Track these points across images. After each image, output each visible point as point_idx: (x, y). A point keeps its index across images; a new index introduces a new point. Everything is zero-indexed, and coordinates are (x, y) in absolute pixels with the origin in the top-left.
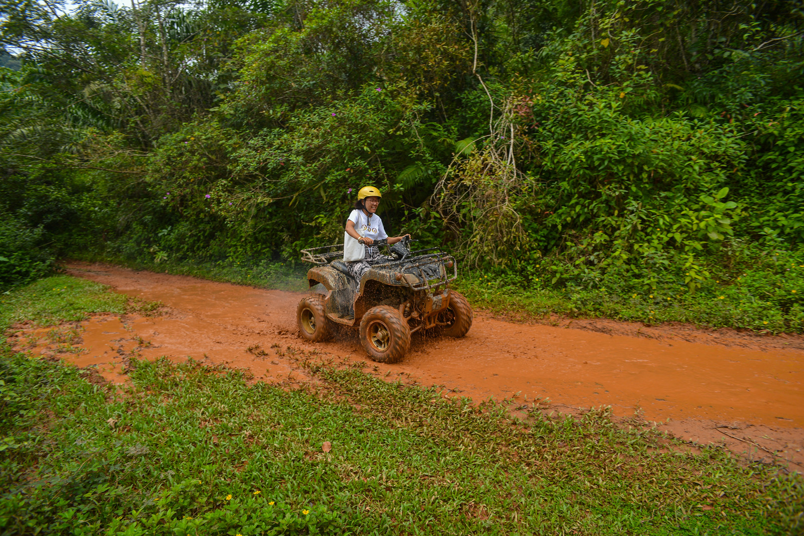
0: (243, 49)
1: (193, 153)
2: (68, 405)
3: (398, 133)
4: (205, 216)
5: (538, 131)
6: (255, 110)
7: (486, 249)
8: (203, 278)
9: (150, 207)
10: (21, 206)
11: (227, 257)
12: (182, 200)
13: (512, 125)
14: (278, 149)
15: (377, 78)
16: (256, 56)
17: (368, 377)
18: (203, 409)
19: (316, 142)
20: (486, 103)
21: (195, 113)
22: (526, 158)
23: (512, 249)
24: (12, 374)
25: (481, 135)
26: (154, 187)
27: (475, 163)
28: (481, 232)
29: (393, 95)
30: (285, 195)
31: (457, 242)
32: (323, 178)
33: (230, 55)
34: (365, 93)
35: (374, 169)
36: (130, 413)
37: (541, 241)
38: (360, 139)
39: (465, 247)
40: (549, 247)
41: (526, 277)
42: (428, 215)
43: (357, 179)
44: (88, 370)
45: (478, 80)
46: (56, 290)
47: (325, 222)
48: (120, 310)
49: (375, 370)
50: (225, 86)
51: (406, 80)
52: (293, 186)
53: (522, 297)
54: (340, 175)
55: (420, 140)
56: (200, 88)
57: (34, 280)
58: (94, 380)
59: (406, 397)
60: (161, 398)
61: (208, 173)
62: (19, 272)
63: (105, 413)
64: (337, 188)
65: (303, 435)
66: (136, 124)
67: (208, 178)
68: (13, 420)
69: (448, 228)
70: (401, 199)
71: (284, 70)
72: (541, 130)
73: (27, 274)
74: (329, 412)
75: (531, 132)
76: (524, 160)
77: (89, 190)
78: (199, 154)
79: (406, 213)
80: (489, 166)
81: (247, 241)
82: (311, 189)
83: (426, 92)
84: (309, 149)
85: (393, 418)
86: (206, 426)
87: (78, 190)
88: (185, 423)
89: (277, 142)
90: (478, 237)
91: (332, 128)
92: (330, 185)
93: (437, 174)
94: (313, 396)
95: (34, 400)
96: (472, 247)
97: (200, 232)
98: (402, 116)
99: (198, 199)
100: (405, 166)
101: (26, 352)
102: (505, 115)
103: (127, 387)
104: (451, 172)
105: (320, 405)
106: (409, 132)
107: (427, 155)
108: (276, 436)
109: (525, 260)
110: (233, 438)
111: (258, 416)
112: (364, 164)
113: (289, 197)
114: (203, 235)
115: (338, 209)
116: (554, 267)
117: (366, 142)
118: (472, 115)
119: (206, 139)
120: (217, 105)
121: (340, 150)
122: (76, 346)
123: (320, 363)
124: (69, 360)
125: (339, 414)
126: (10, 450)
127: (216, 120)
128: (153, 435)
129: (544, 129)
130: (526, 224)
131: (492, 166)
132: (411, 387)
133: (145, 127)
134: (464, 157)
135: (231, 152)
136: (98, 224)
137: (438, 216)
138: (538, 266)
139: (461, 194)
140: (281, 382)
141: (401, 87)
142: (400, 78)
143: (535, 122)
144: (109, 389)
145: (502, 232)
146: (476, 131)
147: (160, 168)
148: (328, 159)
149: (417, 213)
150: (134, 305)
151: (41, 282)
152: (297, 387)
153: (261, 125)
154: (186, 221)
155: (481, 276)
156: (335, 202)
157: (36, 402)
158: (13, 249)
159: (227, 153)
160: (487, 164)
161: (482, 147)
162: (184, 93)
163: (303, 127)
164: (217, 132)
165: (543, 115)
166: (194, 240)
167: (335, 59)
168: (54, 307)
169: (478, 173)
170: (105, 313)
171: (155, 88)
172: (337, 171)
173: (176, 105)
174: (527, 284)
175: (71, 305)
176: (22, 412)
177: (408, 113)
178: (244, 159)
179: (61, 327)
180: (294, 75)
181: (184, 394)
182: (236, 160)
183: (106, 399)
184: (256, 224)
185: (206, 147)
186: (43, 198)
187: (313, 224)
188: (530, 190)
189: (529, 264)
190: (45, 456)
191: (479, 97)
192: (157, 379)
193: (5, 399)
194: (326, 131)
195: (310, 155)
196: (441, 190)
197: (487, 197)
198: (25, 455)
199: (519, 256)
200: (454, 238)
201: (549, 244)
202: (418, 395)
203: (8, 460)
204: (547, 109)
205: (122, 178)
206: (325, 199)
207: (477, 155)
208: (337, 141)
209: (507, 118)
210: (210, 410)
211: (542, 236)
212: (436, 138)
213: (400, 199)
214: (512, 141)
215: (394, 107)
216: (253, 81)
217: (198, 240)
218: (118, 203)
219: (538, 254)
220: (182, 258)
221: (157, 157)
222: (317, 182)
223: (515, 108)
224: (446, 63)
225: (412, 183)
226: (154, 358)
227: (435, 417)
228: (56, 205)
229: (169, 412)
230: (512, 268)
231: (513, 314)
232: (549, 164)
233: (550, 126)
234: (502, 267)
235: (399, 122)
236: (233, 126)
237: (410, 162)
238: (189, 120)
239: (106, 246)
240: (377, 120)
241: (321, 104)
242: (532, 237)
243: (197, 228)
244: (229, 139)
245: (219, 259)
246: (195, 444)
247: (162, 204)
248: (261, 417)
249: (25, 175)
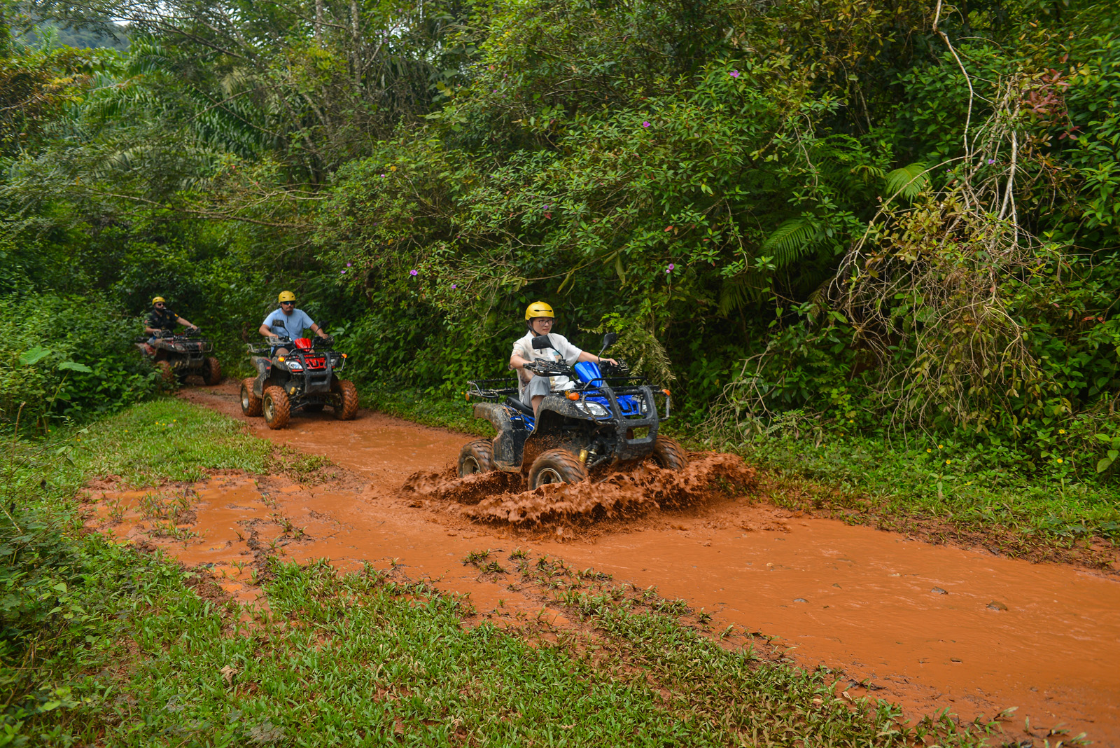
0: (487, 6)
1: (393, 193)
2: (161, 634)
3: (770, 158)
4: (409, 305)
5: (1075, 145)
6: (504, 116)
7: (942, 390)
8: (400, 417)
9: (318, 285)
10: (117, 278)
11: (443, 381)
12: (371, 276)
13: (1014, 135)
14: (542, 188)
15: (733, 49)
16: (510, 18)
17: (688, 634)
18: (381, 666)
19: (612, 176)
20: (959, 90)
21: (400, 124)
22: (1045, 202)
23: (1002, 394)
24: (80, 571)
25: (943, 156)
26: (326, 253)
27: (927, 217)
28: (934, 357)
29: (762, 84)
30: (551, 272)
31: (880, 371)
32: (621, 242)
33: (465, 17)
34: (708, 81)
35: (719, 228)
36: (259, 659)
37: (1072, 378)
38: (695, 170)
39: (899, 384)
40: (1091, 392)
41: (1034, 454)
42: (822, 319)
43: (686, 246)
44: (198, 572)
45: (944, 42)
46: (160, 424)
47: (621, 327)
48: (259, 467)
49: (703, 622)
50: (453, 73)
51: (790, 53)
52: (567, 257)
53: (1021, 498)
54: (653, 238)
55: (813, 170)
56: (412, 76)
57: (127, 404)
58: (207, 592)
59: (762, 687)
60: (312, 636)
61: (418, 230)
62: (105, 391)
63: (218, 655)
64: (648, 261)
65: (557, 737)
66: (303, 141)
67: (416, 237)
68: (74, 652)
69: (862, 343)
70: (770, 285)
71: (559, 42)
72: (1083, 141)
73: (117, 394)
74: (608, 699)
75: (1060, 147)
76: (1040, 207)
77: (222, 253)
78: (403, 195)
79: (779, 312)
80: (956, 222)
81: (480, 354)
82: (600, 262)
83: (830, 73)
84: (599, 189)
85: (732, 726)
86: (385, 700)
87: (205, 253)
88: (350, 688)
89: (541, 176)
90: (926, 365)
91: (643, 149)
92: (634, 256)
93: (844, 236)
94: (581, 662)
95: (110, 619)
96: (912, 384)
97: (399, 333)
98: (780, 124)
99: (399, 275)
100: (781, 220)
101: (106, 530)
102: (999, 113)
103: (257, 609)
104: (874, 235)
105: (593, 681)
106: (792, 156)
107: (826, 200)
108: (507, 734)
109: (1032, 418)
110: (430, 728)
111: (477, 690)
112: (700, 218)
113: (558, 276)
114: (405, 338)
115: (647, 302)
116: (1104, 438)
117: (704, 176)
118: (926, 115)
119: (417, 169)
120: (439, 107)
121: (656, 191)
122: (182, 526)
123: (597, 599)
124: (171, 551)
125: (627, 705)
126: (63, 709)
127: (435, 135)
128: (293, 706)
129: (1092, 139)
130: (1037, 342)
131: (963, 222)
132: (773, 665)
133: (316, 147)
134: (903, 203)
135: (459, 194)
136: (233, 313)
137: (843, 319)
138: (1062, 431)
139: (892, 278)
140: (523, 628)
141: (781, 67)
142: (778, 49)
143: (1070, 125)
144: (229, 611)
145: (979, 358)
146: (933, 148)
147: (337, 220)
148: (631, 210)
149: (800, 314)
150: (282, 458)
151: (139, 409)
152: (551, 641)
153: (514, 144)
154: (377, 313)
155: (931, 445)
156: (641, 289)
157: (112, 623)
158: (100, 350)
159: (452, 195)
160: (953, 219)
161: (943, 181)
162: (383, 84)
163: (589, 147)
164: (435, 157)
165: (1092, 108)
166: (389, 347)
167: (654, 17)
168: (155, 455)
169: (931, 236)
170: (234, 471)
171: (337, 80)
172: (649, 230)
173: (370, 109)
174: (1035, 468)
175: (181, 452)
176: (89, 639)
177: (791, 120)
178: (480, 206)
179: (163, 490)
180: (576, 51)
181: (351, 633)
182: (466, 207)
183: (222, 628)
184: (497, 323)
185: (416, 184)
186: (151, 266)
187: (599, 330)
188: (1050, 271)
189: (1041, 425)
190: (116, 724)
191: (942, 79)
192: (308, 601)
193: (66, 616)
194: (630, 155)
195: (599, 201)
196: (850, 271)
197: (949, 286)
198: (86, 719)
199: (1017, 407)
200: (875, 363)
201: (1090, 384)
202: (786, 685)
203: (59, 728)
204: (1102, 94)
205: (276, 235)
206: (623, 281)
207: (930, 200)
208: (652, 176)
209: (1004, 120)
210: (394, 668)
211: (1074, 368)
212: (846, 165)
213: (767, 285)
214: (1013, 168)
215: (762, 106)
216: (503, 63)
217: (396, 347)
218: (266, 277)
219: (1064, 407)
220: (365, 379)
221: (335, 200)
222: (610, 250)
223: (1024, 98)
224: (875, 13)
225: (793, 255)
226: (306, 562)
227: (819, 737)
228: (171, 279)
229: (324, 664)
230: (1002, 433)
231: (1000, 531)
232: (1099, 215)
233: (1107, 133)
234: (978, 430)
235: (773, 136)
236: (464, 144)
237: (792, 213)
238: (388, 134)
239: (244, 351)
240: (729, 133)
241: (624, 104)
242: (1050, 369)
243: (394, 326)
244: (457, 169)
245: (430, 385)
246: (362, 733)
247: (338, 282)
248: (483, 694)
249: (126, 227)
